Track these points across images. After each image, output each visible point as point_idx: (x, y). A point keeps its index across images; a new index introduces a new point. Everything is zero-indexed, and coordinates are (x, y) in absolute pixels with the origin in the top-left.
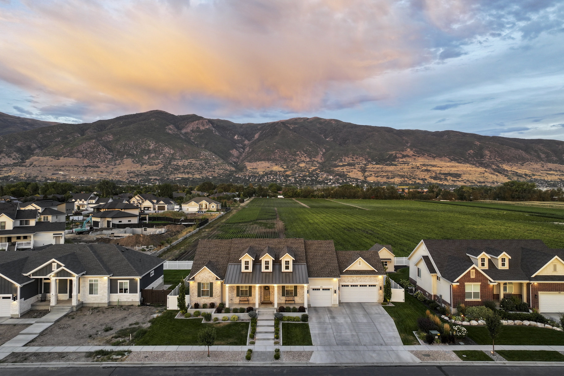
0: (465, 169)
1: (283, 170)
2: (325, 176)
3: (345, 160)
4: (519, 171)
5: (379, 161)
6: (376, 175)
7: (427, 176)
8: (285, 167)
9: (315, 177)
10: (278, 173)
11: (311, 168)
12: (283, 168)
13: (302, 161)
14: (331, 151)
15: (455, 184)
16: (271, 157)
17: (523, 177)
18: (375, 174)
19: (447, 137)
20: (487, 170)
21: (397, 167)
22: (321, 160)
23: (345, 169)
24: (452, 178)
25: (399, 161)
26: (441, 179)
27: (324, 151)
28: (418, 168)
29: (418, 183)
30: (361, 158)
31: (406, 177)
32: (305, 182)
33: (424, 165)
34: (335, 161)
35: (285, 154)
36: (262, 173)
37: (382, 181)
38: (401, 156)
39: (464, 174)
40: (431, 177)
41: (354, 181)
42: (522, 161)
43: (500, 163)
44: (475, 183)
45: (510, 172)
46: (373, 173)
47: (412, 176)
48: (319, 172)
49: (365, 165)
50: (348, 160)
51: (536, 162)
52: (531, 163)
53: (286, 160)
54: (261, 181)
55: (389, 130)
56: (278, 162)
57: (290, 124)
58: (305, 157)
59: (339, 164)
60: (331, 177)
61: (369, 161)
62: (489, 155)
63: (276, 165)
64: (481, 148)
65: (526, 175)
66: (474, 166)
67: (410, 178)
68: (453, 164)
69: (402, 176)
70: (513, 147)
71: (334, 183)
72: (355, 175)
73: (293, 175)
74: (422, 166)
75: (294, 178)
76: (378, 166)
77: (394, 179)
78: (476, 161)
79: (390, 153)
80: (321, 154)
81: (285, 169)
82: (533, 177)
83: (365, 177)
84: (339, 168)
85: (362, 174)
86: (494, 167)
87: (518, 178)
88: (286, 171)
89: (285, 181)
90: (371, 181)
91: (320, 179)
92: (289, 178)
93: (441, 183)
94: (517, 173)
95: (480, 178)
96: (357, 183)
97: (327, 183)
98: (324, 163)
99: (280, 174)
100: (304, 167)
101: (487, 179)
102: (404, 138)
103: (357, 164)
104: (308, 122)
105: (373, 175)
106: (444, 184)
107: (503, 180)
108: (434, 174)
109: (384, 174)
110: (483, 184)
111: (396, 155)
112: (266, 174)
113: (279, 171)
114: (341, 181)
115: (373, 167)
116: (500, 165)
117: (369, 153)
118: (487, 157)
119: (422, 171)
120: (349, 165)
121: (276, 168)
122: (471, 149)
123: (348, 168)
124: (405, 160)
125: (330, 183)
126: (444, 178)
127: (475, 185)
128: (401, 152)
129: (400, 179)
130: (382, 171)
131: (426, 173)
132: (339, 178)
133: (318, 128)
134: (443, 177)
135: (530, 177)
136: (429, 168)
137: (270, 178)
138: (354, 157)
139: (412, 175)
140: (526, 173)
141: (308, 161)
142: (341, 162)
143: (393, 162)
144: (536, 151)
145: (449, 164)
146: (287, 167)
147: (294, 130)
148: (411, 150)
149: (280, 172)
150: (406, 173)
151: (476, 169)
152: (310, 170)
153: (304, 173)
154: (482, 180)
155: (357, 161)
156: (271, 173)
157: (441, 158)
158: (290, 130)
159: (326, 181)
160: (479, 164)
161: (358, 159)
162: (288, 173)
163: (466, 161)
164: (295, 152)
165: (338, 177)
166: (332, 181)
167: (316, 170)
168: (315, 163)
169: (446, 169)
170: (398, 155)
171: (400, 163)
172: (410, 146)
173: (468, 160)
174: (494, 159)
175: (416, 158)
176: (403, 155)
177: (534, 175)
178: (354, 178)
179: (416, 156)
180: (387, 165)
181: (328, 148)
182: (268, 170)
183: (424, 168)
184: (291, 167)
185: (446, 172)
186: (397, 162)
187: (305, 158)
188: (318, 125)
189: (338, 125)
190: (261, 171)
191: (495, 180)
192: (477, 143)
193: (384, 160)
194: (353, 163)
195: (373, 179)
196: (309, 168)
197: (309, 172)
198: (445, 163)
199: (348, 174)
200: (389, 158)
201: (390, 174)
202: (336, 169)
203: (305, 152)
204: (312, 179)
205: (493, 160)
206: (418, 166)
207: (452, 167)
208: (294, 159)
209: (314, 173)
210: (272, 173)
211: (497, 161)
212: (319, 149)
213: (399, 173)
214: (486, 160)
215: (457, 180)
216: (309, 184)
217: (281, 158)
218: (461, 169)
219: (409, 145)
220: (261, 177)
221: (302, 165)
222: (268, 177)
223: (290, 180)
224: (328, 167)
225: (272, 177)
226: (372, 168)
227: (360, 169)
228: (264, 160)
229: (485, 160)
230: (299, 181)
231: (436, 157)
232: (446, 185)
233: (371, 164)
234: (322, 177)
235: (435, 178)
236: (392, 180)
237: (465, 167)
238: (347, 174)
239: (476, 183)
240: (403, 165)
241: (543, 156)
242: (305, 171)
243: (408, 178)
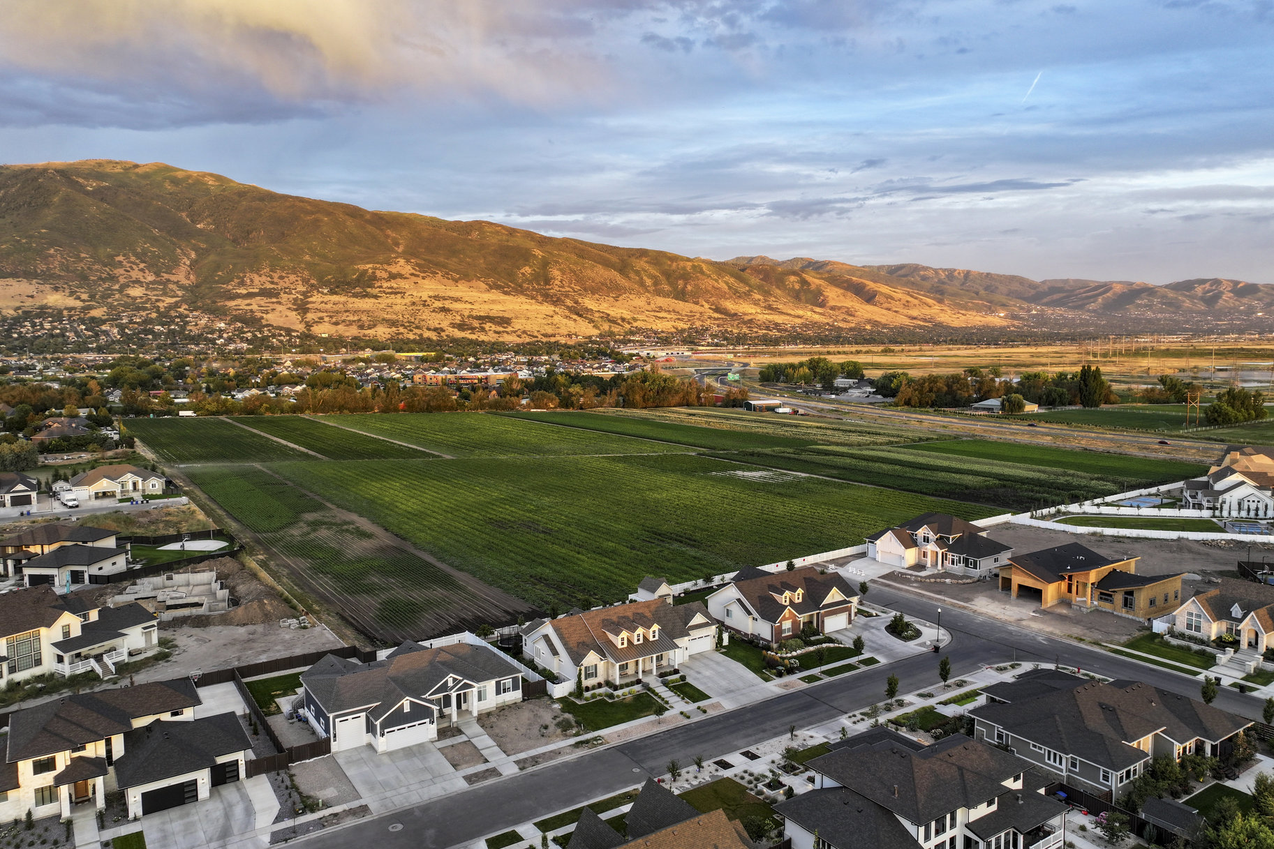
0: (517, 307)
1: (78, 304)
2: (203, 322)
3: (252, 281)
4: (614, 312)
5: (338, 287)
6: (334, 320)
7: (444, 322)
8: (85, 296)
9: (177, 324)
10: (65, 313)
11: (163, 301)
12: (78, 298)
13: (134, 282)
14: (212, 257)
15: (501, 339)
16: (35, 267)
17: (619, 324)
18: (331, 317)
19: (478, 235)
20: (557, 310)
21: (380, 300)
22: (188, 278)
23: (255, 304)
24: (493, 326)
25: (381, 287)
26: (473, 329)
27: (193, 255)
28: (425, 304)
29: (429, 339)
30: (292, 278)
31: (402, 325)
32: (150, 337)
33: (437, 298)
34: (227, 282)
35: (81, 260)
36: (12, 312)
37: (347, 334)
38: (385, 275)
39: (517, 318)
40: (453, 325)
41: (281, 335)
42: (615, 291)
43: (580, 295)
44: (537, 337)
45: (597, 315)
46: (325, 314)
47: (413, 323)
48: (186, 312)
49: (304, 294)
50: (259, 281)
51: (639, 294)
52: (631, 296)
53: (83, 278)
54: (15, 335)
55: (354, 212)
56: (60, 283)
57: (86, 178)
58: (142, 270)
59: (239, 291)
60: (222, 325)
61: (312, 285)
62: (559, 278)
63: (56, 289)
64: (545, 264)
65: (623, 320)
66: (534, 301)
67: (410, 326)
68: (495, 295)
69: (393, 323)
70: (599, 263)
71: (230, 340)
72: (282, 319)
73: (114, 319)
74: (433, 300)
75: (117, 326)
76: (335, 298)
77: (376, 329)
78: (537, 291)
79: (362, 267)
80: (184, 264)
81: (84, 301)
82: (635, 324)
83: (308, 326)
84: (239, 301)
85: (299, 317)
86: (569, 303)
87: (610, 327)
88: (90, 308)
89: (92, 336)
90: (323, 335)
91: (193, 329)
92: (104, 328)
93: (473, 337)
94: (609, 315)
95: (546, 327)
96: (290, 340)
97: (213, 341)
98: (197, 286)
99: (70, 316)
100: (141, 297)
101: (558, 328)
102: (389, 232)
103: (285, 293)
104: (137, 175)
105: (327, 319)
106: (480, 339)
107: (585, 330)
108: (459, 318)
109: (351, 318)
110: (553, 340)
111: (374, 273)
112: (27, 315)
113: (66, 309)
114: (249, 334)
115: (325, 300)
116: (580, 300)
117: (309, 266)
118: (557, 282)
119: (434, 311)
120: (264, 293)
121: (55, 299)
122: (525, 265)
123: (262, 303)
124: (395, 286)
125: (222, 340)
126: (478, 325)
127: (537, 341)
128: (386, 267)
129: (389, 330)
130: (346, 311)
131: (441, 316)
132: (243, 327)
133: (170, 194)
134: (476, 324)
135: (629, 323)
136: (447, 304)
137: (42, 328)
138: (276, 276)
139: (413, 320)
140: (624, 316)
141: (151, 283)
142: (243, 285)
143: (369, 290)
144: (637, 273)
145: (486, 296)
146: (92, 297)
147: (99, 194)
148: (408, 261)
149: (70, 309)
150: (400, 317)
151: (538, 308)
152: (160, 304)
153: (144, 314)
154: (550, 331)
155: (282, 284)
156: (43, 312)
157: (469, 281)
158: (87, 193)
159: (210, 336)
160: (542, 296)
161: (286, 280)
162: (97, 313)
163: (519, 290)
164: (112, 257)
165: (240, 324)
166: (225, 335)
167: (177, 305)
168: (171, 286)
169: (482, 306)
170: (378, 273)
171: (384, 292)
172: (404, 252)
173: (521, 286)
174: (569, 287)
175: (420, 281)
176: (390, 273)
177: (635, 320)
178: (281, 328)
179: (418, 276)
180: (355, 296)
181: (202, 249)
182: (29, 303)
183: (438, 304)
184: (102, 297)
185: (482, 314)
186: (378, 289)
187: (141, 274)
188: (168, 186)
189: (224, 190)
190: (8, 307)
191: (573, 331)
192: (538, 252)
193: (348, 284)
194: (274, 288)
195: (326, 330)
196: (157, 301)
197: (158, 311)
198: (479, 295)
199: (264, 316)
200: (358, 280)
201: (364, 318)
202: (231, 304)
203: (142, 257)
204: (170, 330)
205: (568, 289)
206: (423, 299)
207: (493, 302)
208: (109, 274)
209: (173, 313)
210: (45, 313)
211: (575, 291)
212: (179, 251)
213: (386, 316)
214: (555, 289)
215: (503, 332)
216: (165, 345)
217: (68, 270)
218: (511, 307)
219: (400, 249)
220: (11, 325)
221: (136, 292)
222: (34, 325)
223: (106, 333)
224: (209, 298)
225: (47, 326)
226: (322, 302)
227: (294, 304)
228: (14, 275)
229: (552, 289)
230: (134, 334)
231: (460, 279)
232: (483, 341)
233: (318, 292)
234: (196, 325)
235: (461, 327)
236: (371, 332)
237: (517, 302)
238: (262, 318)
239: (540, 336)
240: (393, 296)
241: (649, 282)
242: (145, 309)
243: (405, 328)
